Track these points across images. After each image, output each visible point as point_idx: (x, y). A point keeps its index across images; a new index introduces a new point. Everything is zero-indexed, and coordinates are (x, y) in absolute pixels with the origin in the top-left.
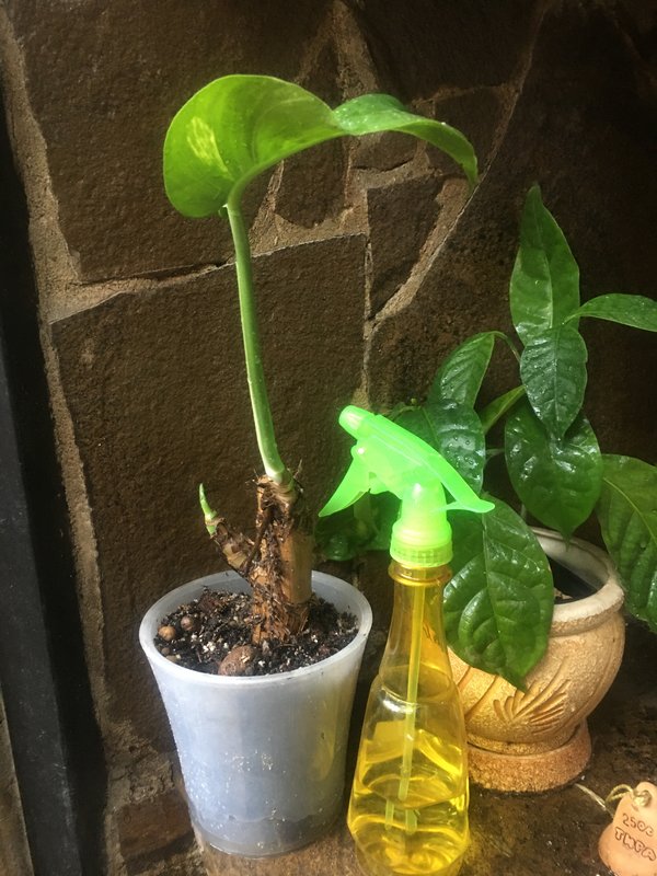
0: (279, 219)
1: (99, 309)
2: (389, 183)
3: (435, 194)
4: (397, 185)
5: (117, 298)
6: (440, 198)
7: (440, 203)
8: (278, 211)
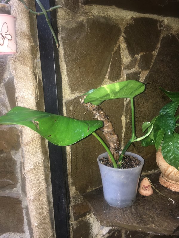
0: (108, 80)
1: (74, 99)
2: (130, 72)
3: (139, 75)
4: (132, 73)
5: (77, 97)
6: (140, 75)
7: (140, 76)
8: (108, 78)
